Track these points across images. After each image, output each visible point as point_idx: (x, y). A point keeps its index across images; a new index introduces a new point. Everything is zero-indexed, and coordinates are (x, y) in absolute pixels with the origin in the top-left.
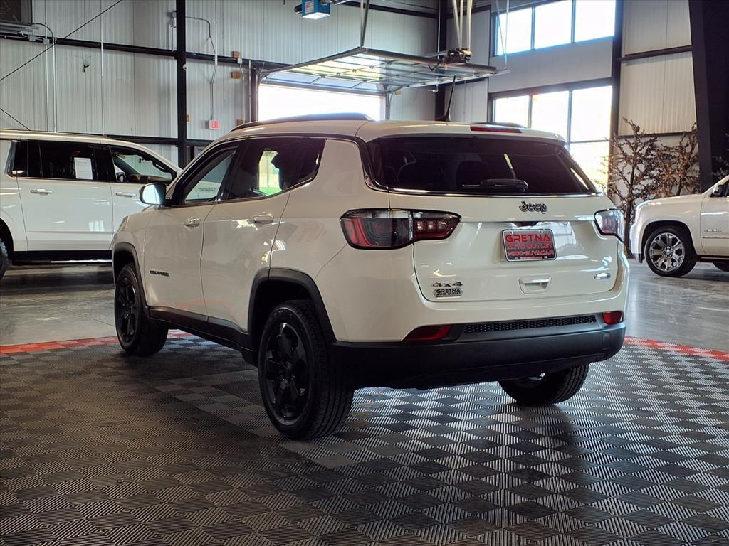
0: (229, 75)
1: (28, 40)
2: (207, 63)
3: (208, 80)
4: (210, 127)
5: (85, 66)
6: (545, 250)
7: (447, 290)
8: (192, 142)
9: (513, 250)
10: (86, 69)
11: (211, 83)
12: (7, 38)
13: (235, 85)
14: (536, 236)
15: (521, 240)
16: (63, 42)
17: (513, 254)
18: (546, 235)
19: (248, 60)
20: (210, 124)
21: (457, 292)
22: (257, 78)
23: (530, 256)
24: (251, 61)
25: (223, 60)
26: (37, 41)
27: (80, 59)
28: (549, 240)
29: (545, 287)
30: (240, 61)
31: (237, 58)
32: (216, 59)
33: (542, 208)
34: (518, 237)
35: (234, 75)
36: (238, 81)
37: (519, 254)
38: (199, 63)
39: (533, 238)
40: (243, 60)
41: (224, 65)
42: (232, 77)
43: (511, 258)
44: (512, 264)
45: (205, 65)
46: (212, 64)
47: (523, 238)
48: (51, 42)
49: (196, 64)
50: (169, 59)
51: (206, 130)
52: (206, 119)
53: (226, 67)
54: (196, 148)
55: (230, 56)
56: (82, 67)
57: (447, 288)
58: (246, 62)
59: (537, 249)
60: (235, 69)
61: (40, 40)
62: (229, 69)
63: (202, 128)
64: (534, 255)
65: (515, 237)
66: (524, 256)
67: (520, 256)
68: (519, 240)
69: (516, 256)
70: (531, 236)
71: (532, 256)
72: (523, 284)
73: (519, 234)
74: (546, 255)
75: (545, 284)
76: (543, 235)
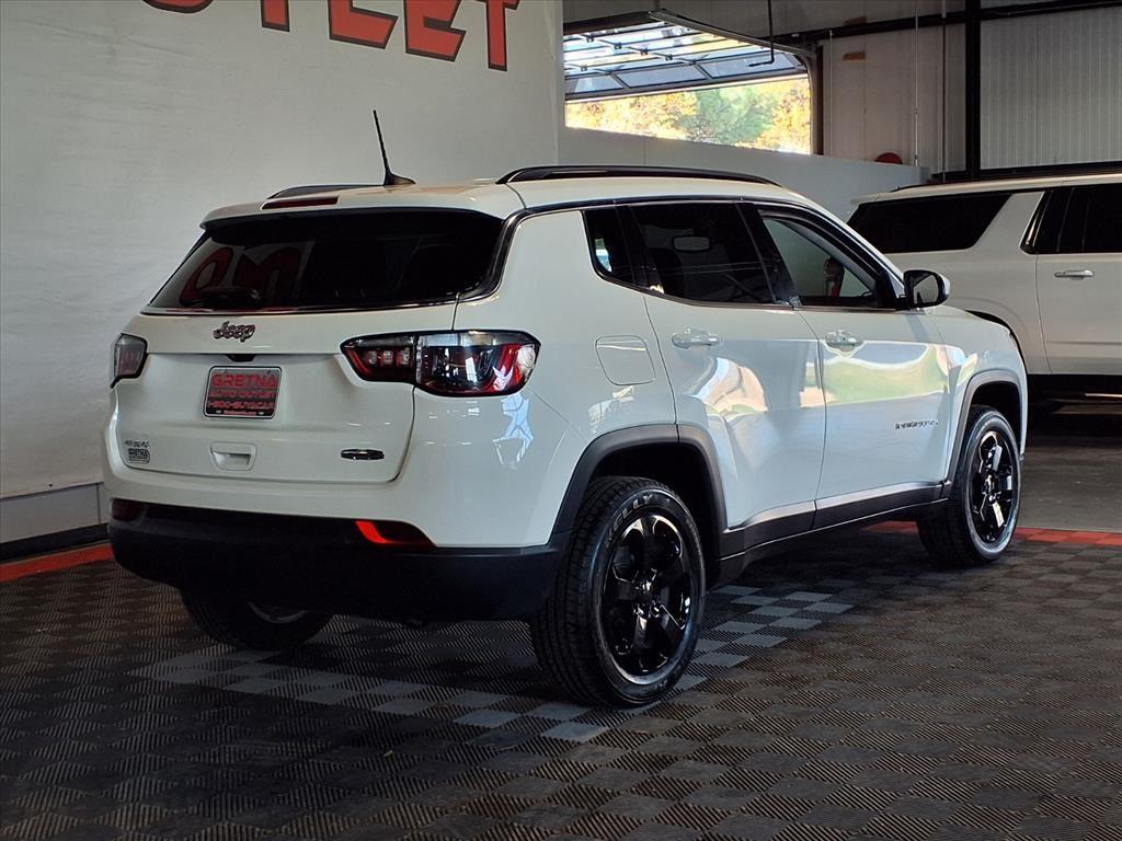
6: (263, 400)
7: (136, 451)
9: (217, 398)
14: (258, 378)
15: (234, 383)
17: (216, 404)
18: (272, 377)
21: (145, 455)
23: (239, 410)
28: (274, 385)
29: (247, 462)
34: (230, 379)
37: (225, 405)
39: (254, 380)
43: (210, 410)
47: (237, 380)
57: (136, 447)
59: (253, 399)
64: (245, 409)
65: (227, 379)
66: (231, 409)
67: (225, 409)
68: (230, 382)
69: (219, 409)
70: (250, 377)
71: (242, 410)
72: (219, 453)
73: (234, 374)
74: (262, 410)
75: (248, 456)
76: (268, 376)
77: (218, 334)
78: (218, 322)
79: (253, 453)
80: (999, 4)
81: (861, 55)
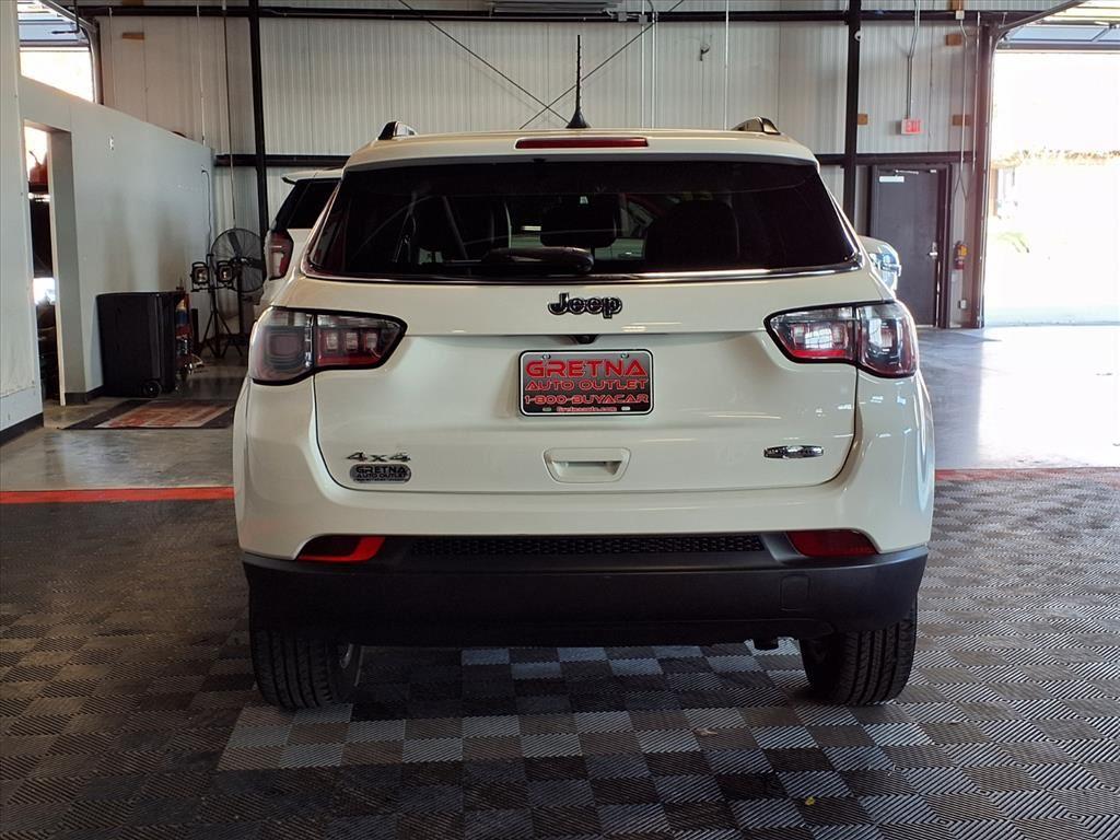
0: (942, 41)
1: (616, 20)
2: (903, 25)
3: (903, 52)
4: (903, 131)
5: (702, 52)
6: (627, 393)
7: (377, 468)
8: (872, 158)
9: (541, 393)
10: (704, 55)
11: (909, 57)
12: (587, 21)
13: (953, 56)
14: (608, 364)
15: (565, 372)
16: (668, 17)
17: (540, 400)
18: (635, 363)
19: (977, 12)
20: (903, 125)
21: (400, 473)
22: (991, 41)
23: (583, 405)
24: (982, 12)
25: (930, 17)
26: (629, 20)
27: (695, 41)
28: (641, 372)
29: (614, 471)
30: (960, 15)
31: (955, 11)
32: (917, 17)
33: (610, 307)
34: (559, 367)
35: (951, 40)
36: (958, 49)
37: (555, 400)
38: (889, 25)
39: (601, 368)
40: (966, 12)
41: (933, 25)
42: (947, 44)
43: (533, 408)
44: (535, 421)
45: (900, 29)
46: (910, 25)
47: (571, 368)
48: (650, 20)
49: (884, 29)
50: (838, 25)
51: (898, 137)
52: (898, 119)
53: (936, 29)
54: (876, 167)
55: (944, 9)
56: (697, 53)
57: (378, 463)
58: (970, 16)
59: (605, 392)
60: (953, 29)
61: (633, 19)
62: (941, 31)
63: (891, 134)
64: (595, 404)
65: (553, 367)
66: (568, 405)
67: (557, 405)
68: (560, 371)
69: (546, 405)
70: (594, 363)
71: (590, 406)
72: (557, 462)
73: (565, 360)
74: (626, 405)
75: (617, 463)
76: (627, 362)
77: (557, 309)
78: (552, 294)
79: (625, 458)
80: (273, 4)
81: (140, 36)
